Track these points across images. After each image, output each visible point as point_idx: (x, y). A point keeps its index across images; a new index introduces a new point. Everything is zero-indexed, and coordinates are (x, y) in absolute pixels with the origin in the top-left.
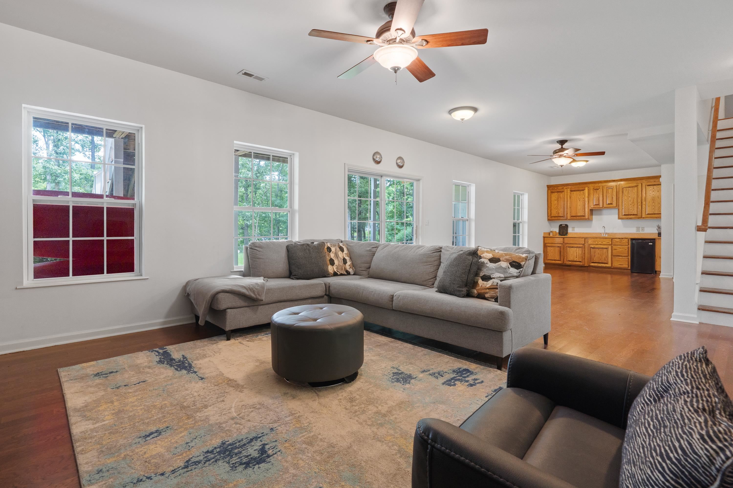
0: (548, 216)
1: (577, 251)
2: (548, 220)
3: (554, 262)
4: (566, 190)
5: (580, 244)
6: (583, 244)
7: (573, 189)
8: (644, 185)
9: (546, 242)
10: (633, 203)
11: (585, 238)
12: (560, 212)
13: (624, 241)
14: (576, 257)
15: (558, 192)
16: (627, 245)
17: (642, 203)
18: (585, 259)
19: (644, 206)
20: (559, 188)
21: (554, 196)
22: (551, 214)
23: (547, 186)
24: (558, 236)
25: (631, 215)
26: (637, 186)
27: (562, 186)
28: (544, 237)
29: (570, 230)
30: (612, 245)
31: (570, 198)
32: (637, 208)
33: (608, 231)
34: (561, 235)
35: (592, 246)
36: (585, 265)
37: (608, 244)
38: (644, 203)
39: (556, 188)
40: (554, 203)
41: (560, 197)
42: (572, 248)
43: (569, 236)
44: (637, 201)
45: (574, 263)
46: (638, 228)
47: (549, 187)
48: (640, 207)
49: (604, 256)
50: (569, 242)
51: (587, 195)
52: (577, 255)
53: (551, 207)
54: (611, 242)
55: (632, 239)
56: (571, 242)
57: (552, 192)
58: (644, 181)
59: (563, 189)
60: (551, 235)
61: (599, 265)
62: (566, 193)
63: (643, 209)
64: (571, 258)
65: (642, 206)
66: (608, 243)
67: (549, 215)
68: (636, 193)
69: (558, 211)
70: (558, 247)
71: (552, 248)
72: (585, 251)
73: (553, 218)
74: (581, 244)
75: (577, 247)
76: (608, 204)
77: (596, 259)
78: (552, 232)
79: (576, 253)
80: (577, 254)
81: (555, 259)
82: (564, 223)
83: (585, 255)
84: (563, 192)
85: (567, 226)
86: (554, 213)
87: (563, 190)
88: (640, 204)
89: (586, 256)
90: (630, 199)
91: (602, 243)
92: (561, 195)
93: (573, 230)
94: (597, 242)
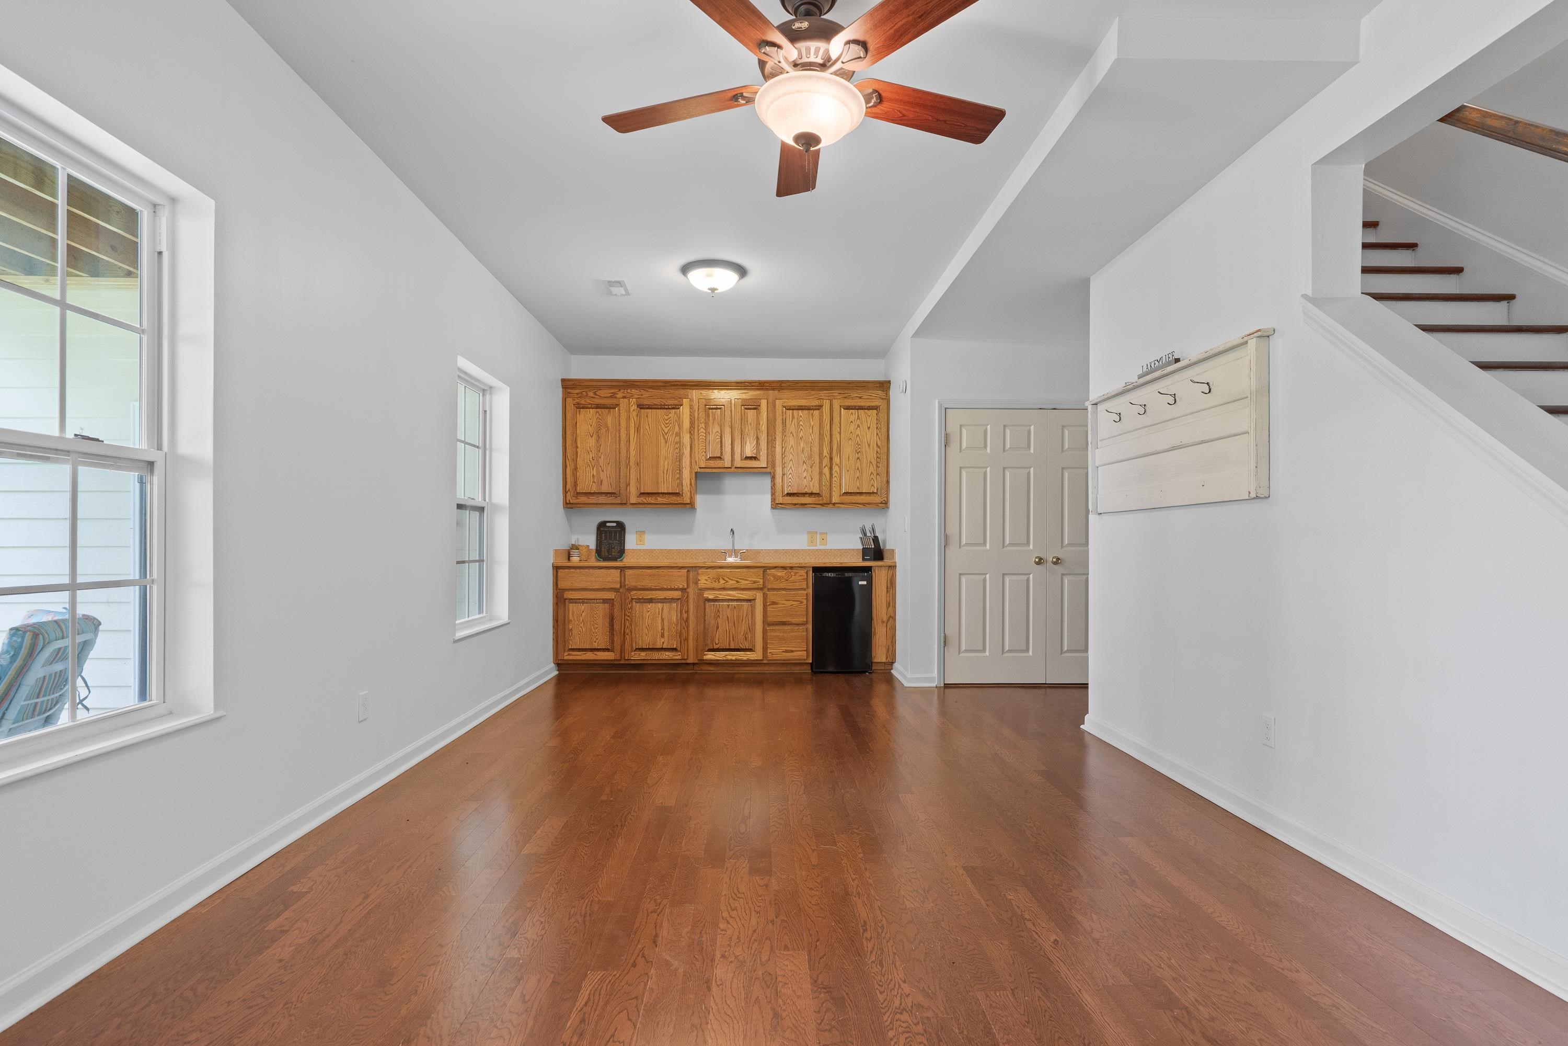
0: (565, 492)
1: (665, 615)
2: (568, 505)
3: (589, 656)
4: (623, 403)
5: (671, 589)
6: (683, 590)
7: (646, 402)
8: (836, 403)
9: (562, 585)
10: (810, 457)
11: (690, 569)
12: (603, 476)
13: (797, 577)
14: (663, 636)
15: (598, 407)
16: (804, 589)
17: (831, 459)
18: (687, 639)
19: (836, 468)
20: (600, 393)
21: (587, 420)
22: (575, 484)
23: (563, 380)
24: (593, 562)
25: (804, 494)
26: (819, 407)
27: (611, 387)
28: (556, 568)
29: (631, 542)
30: (766, 590)
31: (638, 430)
32: (821, 474)
33: (743, 544)
34: (606, 559)
35: (710, 595)
36: (690, 661)
37: (755, 586)
38: (836, 460)
39: (591, 394)
40: (587, 444)
41: (606, 425)
42: (649, 606)
43: (628, 560)
44: (821, 454)
45: (657, 656)
46: (812, 534)
47: (568, 385)
48: (826, 471)
49: (743, 627)
50: (639, 584)
51: (686, 424)
52: (666, 629)
53: (575, 460)
54: (761, 581)
55: (816, 570)
56: (647, 583)
57: (579, 407)
58: (836, 393)
59: (613, 396)
60: (575, 559)
61: (729, 657)
62: (623, 414)
63: (834, 479)
64: (646, 640)
65: (831, 469)
66: (755, 582)
67: (569, 486)
68: (816, 429)
69: (598, 472)
70: (605, 601)
71: (583, 607)
72: (687, 612)
73: (583, 499)
74: (677, 590)
75: (664, 601)
76: (747, 458)
77: (720, 638)
78: (575, 547)
79: (663, 620)
80: (666, 622)
81: (595, 646)
82: (611, 516)
83: (688, 627)
84: (613, 407)
85: (621, 527)
86: (586, 482)
87: (613, 401)
88: (826, 461)
89: (691, 629)
90: (802, 445)
91: (737, 585)
92: (610, 419)
93: (641, 541)
94: (722, 582)
